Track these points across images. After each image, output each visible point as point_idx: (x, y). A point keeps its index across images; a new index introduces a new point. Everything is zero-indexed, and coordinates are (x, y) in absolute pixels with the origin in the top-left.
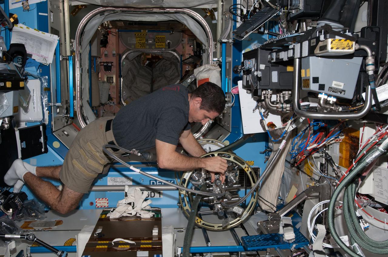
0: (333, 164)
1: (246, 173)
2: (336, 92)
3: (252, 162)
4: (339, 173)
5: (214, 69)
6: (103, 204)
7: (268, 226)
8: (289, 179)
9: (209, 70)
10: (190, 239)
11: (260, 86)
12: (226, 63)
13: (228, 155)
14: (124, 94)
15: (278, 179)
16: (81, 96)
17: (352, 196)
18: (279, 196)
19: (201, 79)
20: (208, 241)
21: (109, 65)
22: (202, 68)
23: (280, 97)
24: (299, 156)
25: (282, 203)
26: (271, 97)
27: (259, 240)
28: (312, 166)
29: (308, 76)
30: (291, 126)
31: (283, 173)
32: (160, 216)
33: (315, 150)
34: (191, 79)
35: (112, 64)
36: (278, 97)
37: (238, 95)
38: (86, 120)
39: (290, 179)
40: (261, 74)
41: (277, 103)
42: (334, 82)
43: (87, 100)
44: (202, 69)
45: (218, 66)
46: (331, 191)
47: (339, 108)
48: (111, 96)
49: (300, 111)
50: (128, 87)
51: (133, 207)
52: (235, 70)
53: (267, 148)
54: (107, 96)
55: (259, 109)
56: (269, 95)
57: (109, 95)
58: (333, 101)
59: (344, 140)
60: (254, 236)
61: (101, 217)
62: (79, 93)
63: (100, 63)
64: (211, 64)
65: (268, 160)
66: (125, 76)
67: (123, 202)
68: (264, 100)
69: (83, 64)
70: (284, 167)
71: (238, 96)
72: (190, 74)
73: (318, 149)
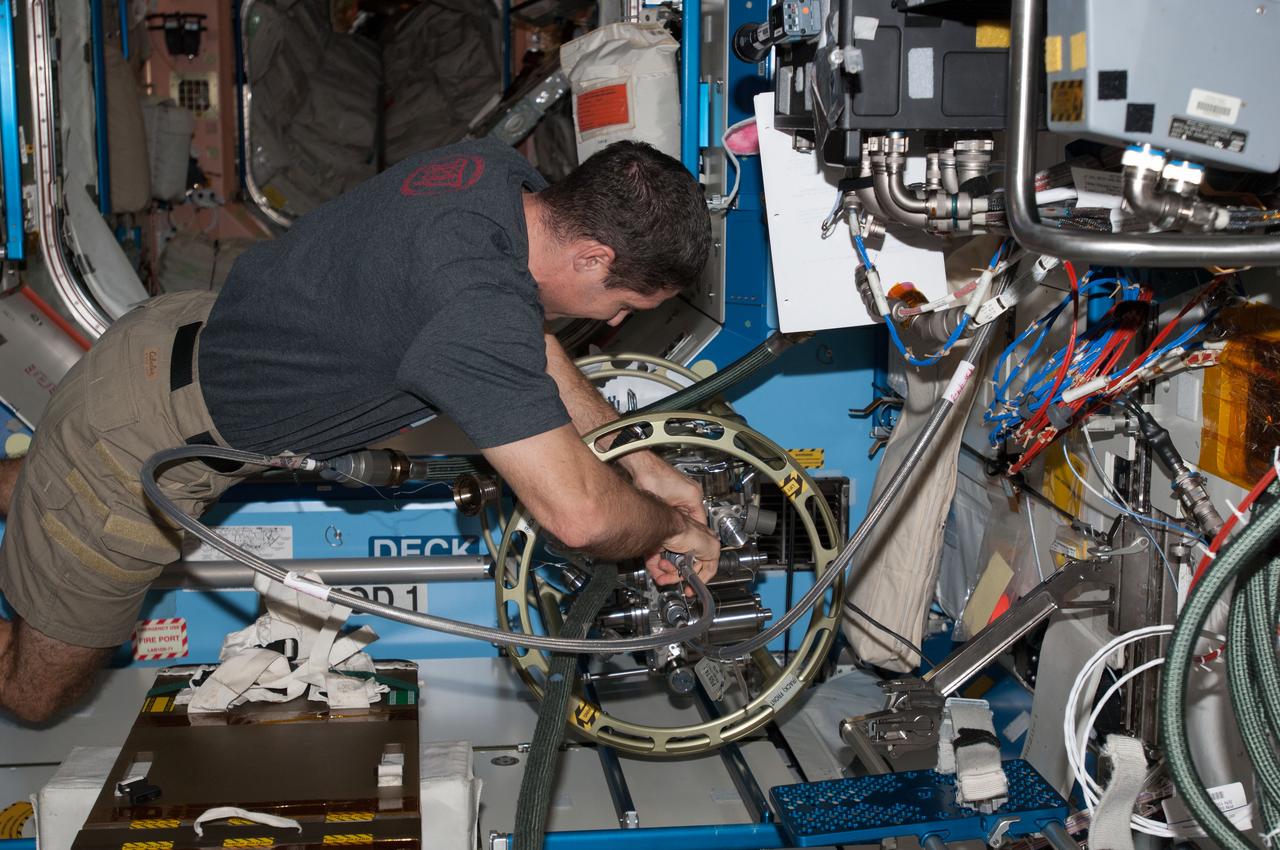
0: (1176, 466)
1: (791, 506)
2: (1203, 141)
3: (817, 454)
4: (1200, 503)
5: (651, 46)
6: (163, 644)
7: (889, 735)
8: (975, 529)
9: (627, 47)
10: (545, 804)
11: (855, 114)
12: (701, 16)
13: (712, 423)
14: (260, 156)
15: (929, 527)
16: (59, 165)
17: (1268, 614)
18: (934, 600)
19: (589, 90)
20: (624, 803)
21: (188, 26)
22: (596, 39)
23: (942, 165)
24: (1022, 432)
25: (944, 627)
26: (902, 168)
27: (849, 803)
28: (1079, 469)
29: (1076, 65)
30: (995, 299)
31: (953, 503)
32: (411, 700)
33: (1097, 404)
34: (552, 89)
35: (204, 23)
36: (935, 167)
37: (756, 159)
38: (85, 273)
39: (979, 530)
40: (861, 60)
41: (931, 194)
42: (1198, 95)
43: (84, 184)
44: (594, 46)
45: (668, 31)
46: (1161, 584)
47: (1217, 215)
48: (199, 165)
49: (1037, 228)
50: (279, 123)
51: (290, 659)
52: (742, 43)
53: (879, 394)
54: (184, 166)
55: (847, 221)
56: (895, 155)
57: (193, 162)
58: (1186, 183)
59: (1224, 359)
60: (827, 782)
61: (150, 706)
62: (45, 151)
63: (150, 17)
64: (634, 21)
65: (884, 445)
66: (263, 77)
67: (247, 638)
68: (872, 182)
69: (61, 20)
70: (954, 474)
71: (754, 163)
72: (547, 68)
73: (1109, 398)
